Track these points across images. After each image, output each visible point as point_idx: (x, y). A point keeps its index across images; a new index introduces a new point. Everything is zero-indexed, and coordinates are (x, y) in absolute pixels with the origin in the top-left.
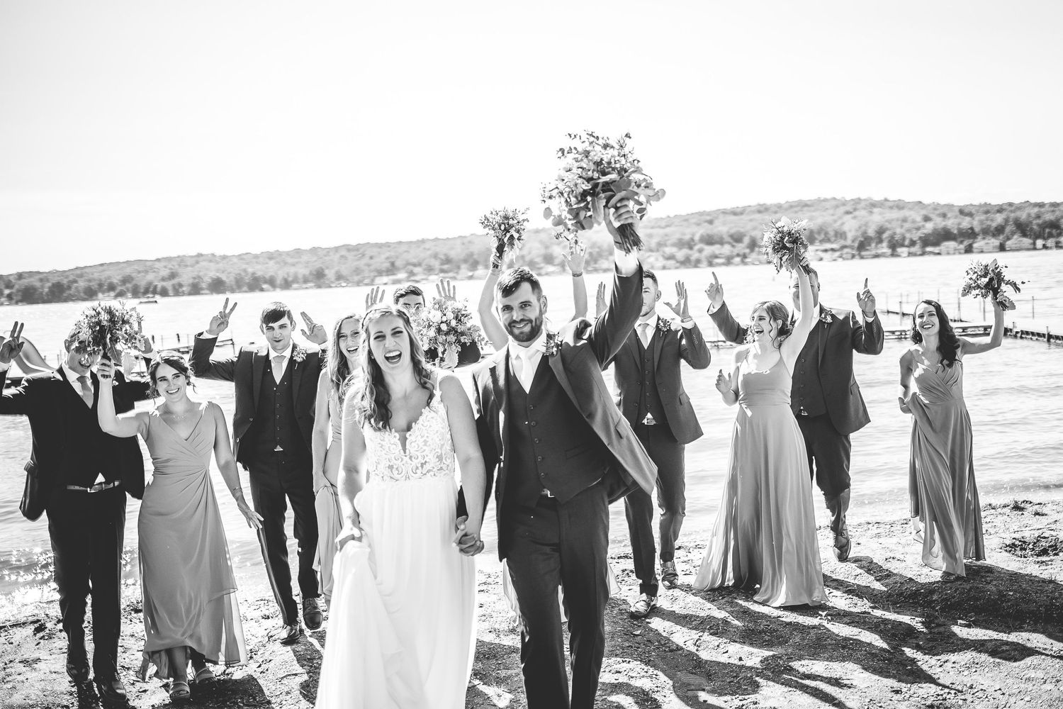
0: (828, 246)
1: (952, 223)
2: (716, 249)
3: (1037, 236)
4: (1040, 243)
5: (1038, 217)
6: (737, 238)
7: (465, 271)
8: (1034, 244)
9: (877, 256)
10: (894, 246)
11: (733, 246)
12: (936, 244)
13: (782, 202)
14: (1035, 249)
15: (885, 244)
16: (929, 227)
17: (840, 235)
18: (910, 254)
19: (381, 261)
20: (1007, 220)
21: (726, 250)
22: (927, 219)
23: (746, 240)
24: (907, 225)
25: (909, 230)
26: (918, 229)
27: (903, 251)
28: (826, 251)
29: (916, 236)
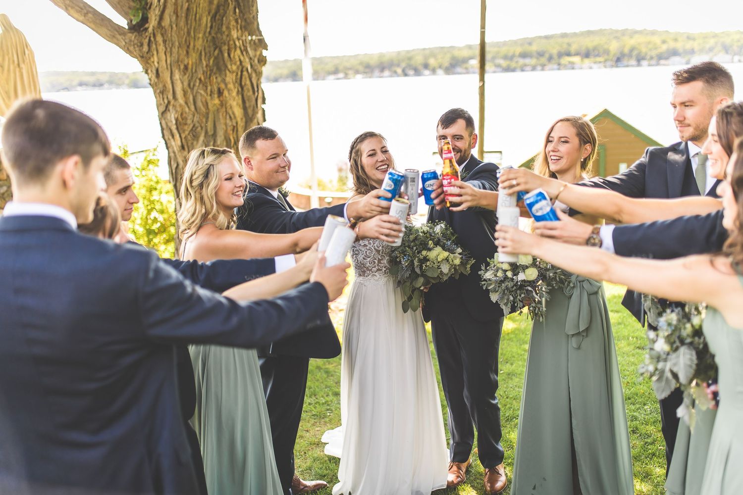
0: (598, 59)
1: (679, 46)
2: (528, 61)
3: (735, 54)
4: (736, 58)
5: (739, 41)
6: (540, 54)
7: (377, 73)
8: (733, 59)
9: (627, 66)
10: (639, 60)
11: (537, 58)
12: (667, 58)
13: (577, 31)
14: (733, 62)
15: (634, 58)
16: (664, 47)
17: (607, 52)
18: (649, 65)
19: (330, 67)
20: (716, 43)
21: (533, 61)
22: (664, 42)
23: (547, 56)
24: (650, 46)
25: (651, 50)
26: (656, 49)
27: (644, 63)
28: (595, 63)
29: (654, 53)
